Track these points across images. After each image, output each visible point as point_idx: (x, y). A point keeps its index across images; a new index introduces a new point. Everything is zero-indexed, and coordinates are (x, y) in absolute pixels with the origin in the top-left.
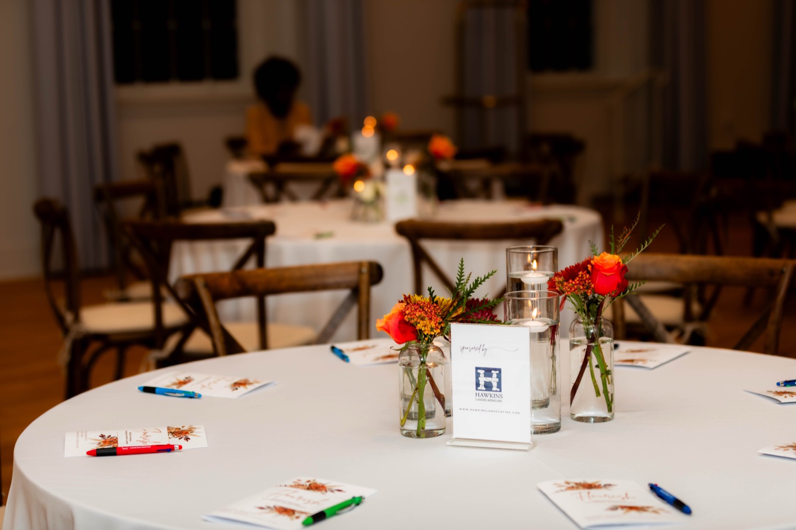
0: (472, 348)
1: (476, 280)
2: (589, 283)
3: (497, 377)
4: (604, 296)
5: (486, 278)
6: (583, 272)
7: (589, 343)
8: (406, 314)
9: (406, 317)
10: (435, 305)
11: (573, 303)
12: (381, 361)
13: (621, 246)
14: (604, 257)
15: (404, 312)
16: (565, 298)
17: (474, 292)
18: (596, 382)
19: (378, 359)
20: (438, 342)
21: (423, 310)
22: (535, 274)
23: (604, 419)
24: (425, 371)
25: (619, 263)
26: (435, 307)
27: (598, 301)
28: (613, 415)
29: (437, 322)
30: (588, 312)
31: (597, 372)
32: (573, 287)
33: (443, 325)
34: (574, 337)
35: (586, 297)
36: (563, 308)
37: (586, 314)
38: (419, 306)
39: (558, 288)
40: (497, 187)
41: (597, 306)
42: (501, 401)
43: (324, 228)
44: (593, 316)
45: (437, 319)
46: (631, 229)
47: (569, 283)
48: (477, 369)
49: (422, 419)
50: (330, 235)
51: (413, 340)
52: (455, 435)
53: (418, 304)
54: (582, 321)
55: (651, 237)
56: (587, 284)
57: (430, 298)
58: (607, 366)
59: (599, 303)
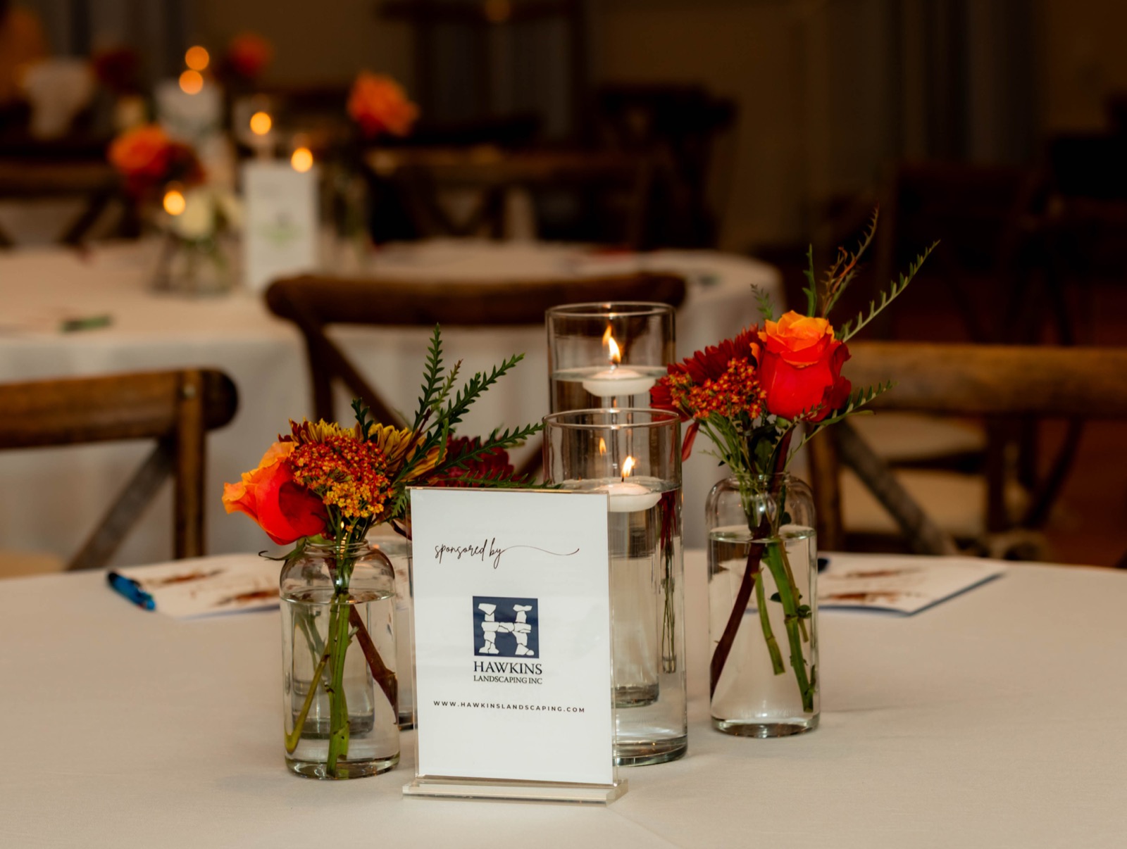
0: (465, 550)
1: (471, 380)
2: (754, 388)
3: (528, 622)
4: (791, 420)
5: (496, 374)
6: (738, 360)
7: (755, 538)
8: (297, 468)
9: (298, 473)
10: (371, 444)
11: (714, 439)
12: (234, 606)
13: (832, 295)
14: (790, 324)
15: (294, 463)
16: (695, 428)
17: (467, 411)
18: (772, 636)
19: (227, 600)
20: (379, 536)
21: (342, 457)
22: (618, 371)
23: (794, 730)
24: (347, 611)
25: (827, 336)
26: (369, 449)
27: (778, 435)
28: (816, 718)
29: (375, 486)
30: (751, 463)
31: (776, 612)
32: (716, 398)
33: (390, 494)
34: (718, 525)
35: (747, 424)
36: (689, 455)
37: (746, 467)
38: (331, 447)
39: (676, 403)
40: (519, 208)
41: (774, 446)
42: (536, 681)
43: (87, 308)
44: (765, 473)
45: (375, 478)
46: (855, 255)
47: (704, 390)
48: (477, 600)
49: (341, 732)
50: (103, 322)
51: (316, 533)
52: (423, 771)
53: (327, 443)
54: (738, 483)
55: (907, 274)
56: (748, 389)
57: (358, 427)
58: (801, 597)
59: (779, 439)
